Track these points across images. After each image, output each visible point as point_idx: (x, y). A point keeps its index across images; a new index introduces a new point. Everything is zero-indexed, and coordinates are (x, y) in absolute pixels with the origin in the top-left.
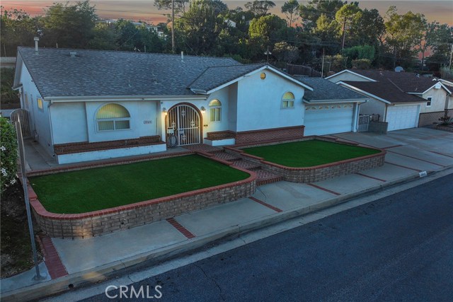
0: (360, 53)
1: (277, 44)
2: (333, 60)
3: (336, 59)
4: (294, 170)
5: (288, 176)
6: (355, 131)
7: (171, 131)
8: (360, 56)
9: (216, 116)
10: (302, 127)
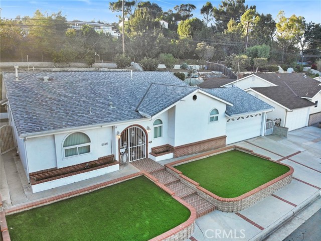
0: (259, 51)
1: (198, 44)
2: (241, 59)
3: (243, 59)
4: (225, 201)
5: (220, 206)
6: (263, 135)
7: (123, 150)
8: (259, 54)
9: (158, 133)
10: (225, 137)
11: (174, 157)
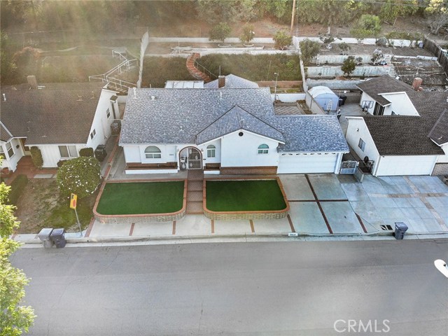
6: (337, 173)
7: (183, 161)
9: (211, 154)
10: (276, 167)
11: (220, 174)
